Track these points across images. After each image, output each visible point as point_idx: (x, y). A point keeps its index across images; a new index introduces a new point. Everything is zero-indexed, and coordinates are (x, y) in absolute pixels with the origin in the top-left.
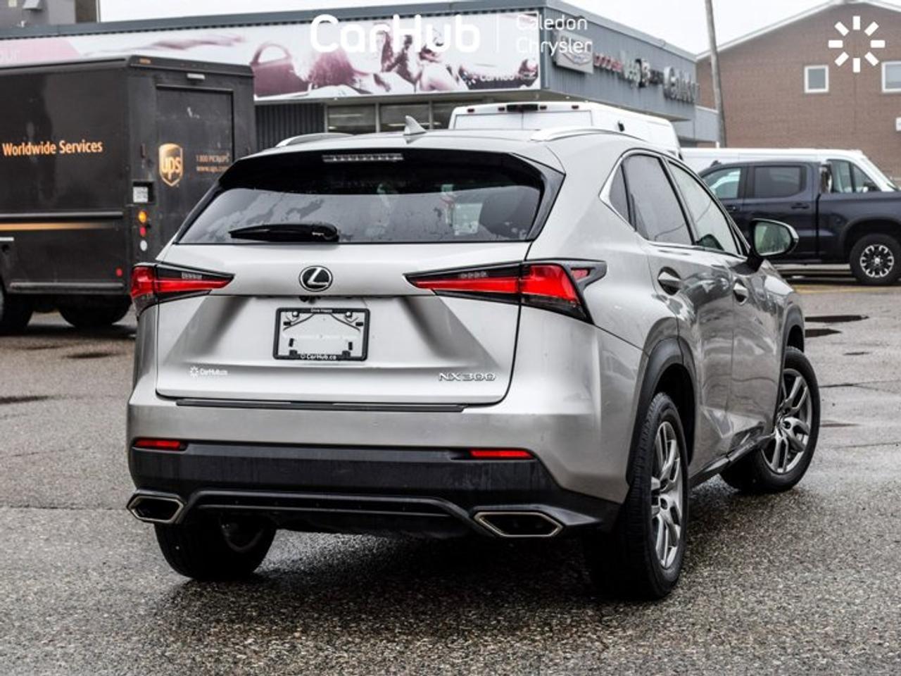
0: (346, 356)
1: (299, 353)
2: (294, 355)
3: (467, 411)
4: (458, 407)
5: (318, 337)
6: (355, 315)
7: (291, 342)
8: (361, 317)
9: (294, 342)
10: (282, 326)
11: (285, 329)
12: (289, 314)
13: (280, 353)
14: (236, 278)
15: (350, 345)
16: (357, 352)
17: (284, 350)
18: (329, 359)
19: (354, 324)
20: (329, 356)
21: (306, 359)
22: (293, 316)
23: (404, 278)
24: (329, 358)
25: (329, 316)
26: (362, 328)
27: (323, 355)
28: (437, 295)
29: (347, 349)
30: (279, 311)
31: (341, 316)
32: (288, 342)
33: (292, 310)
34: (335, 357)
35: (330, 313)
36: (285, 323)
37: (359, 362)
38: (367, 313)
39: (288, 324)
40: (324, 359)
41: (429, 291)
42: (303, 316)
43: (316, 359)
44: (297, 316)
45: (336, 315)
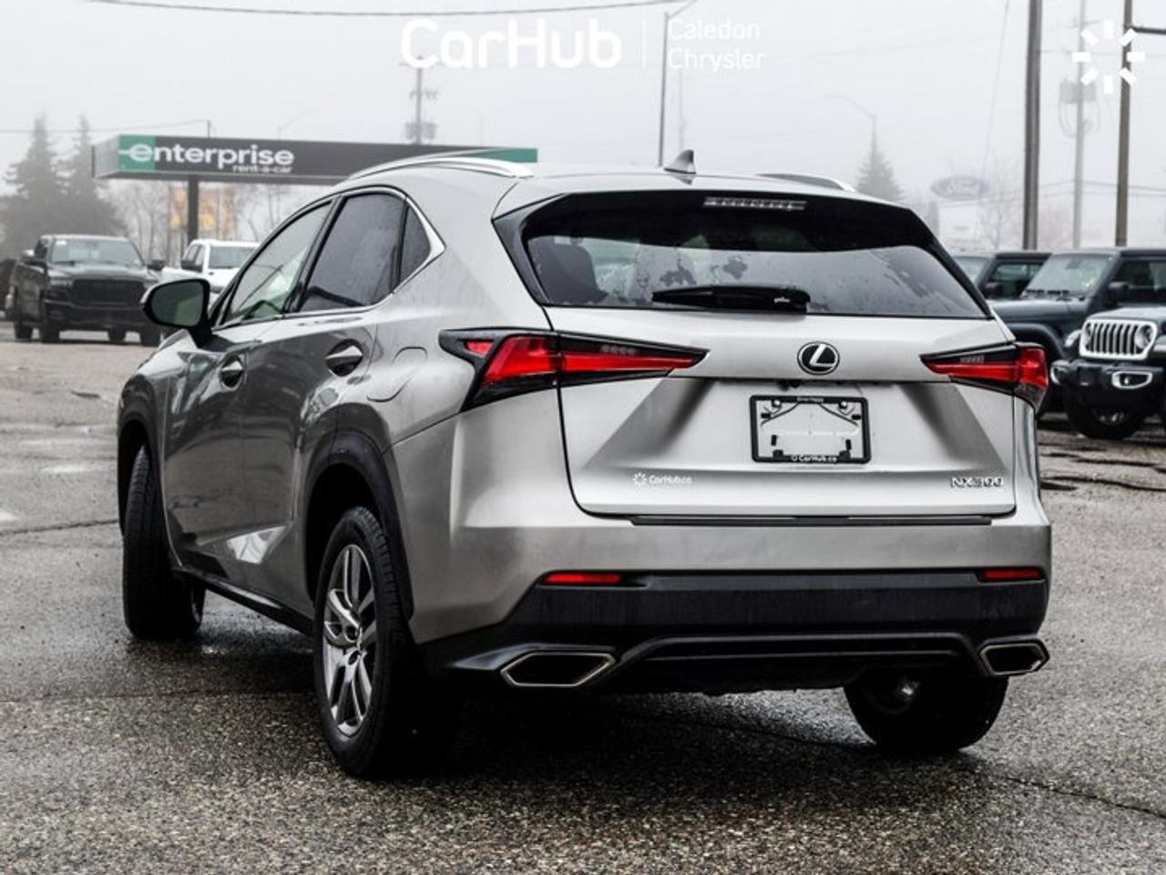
0: (844, 458)
1: (786, 453)
2: (779, 457)
3: (996, 522)
4: (984, 518)
5: (806, 434)
6: (851, 405)
7: (774, 440)
8: (857, 408)
9: (778, 441)
10: (760, 420)
11: (763, 423)
12: (768, 404)
13: (761, 454)
14: (708, 355)
15: (848, 443)
16: (857, 452)
17: (766, 450)
18: (827, 462)
19: (849, 417)
20: (827, 457)
21: (798, 461)
22: (774, 406)
23: (919, 359)
24: (828, 460)
25: (817, 406)
26: (859, 422)
27: (819, 457)
28: (952, 382)
29: (844, 448)
30: (753, 400)
31: (834, 407)
32: (770, 440)
33: (772, 398)
34: (835, 459)
35: (819, 403)
36: (763, 416)
37: (859, 465)
38: (864, 402)
39: (767, 416)
40: (822, 462)
41: (945, 377)
42: (786, 406)
43: (811, 462)
44: (780, 407)
45: (827, 406)
